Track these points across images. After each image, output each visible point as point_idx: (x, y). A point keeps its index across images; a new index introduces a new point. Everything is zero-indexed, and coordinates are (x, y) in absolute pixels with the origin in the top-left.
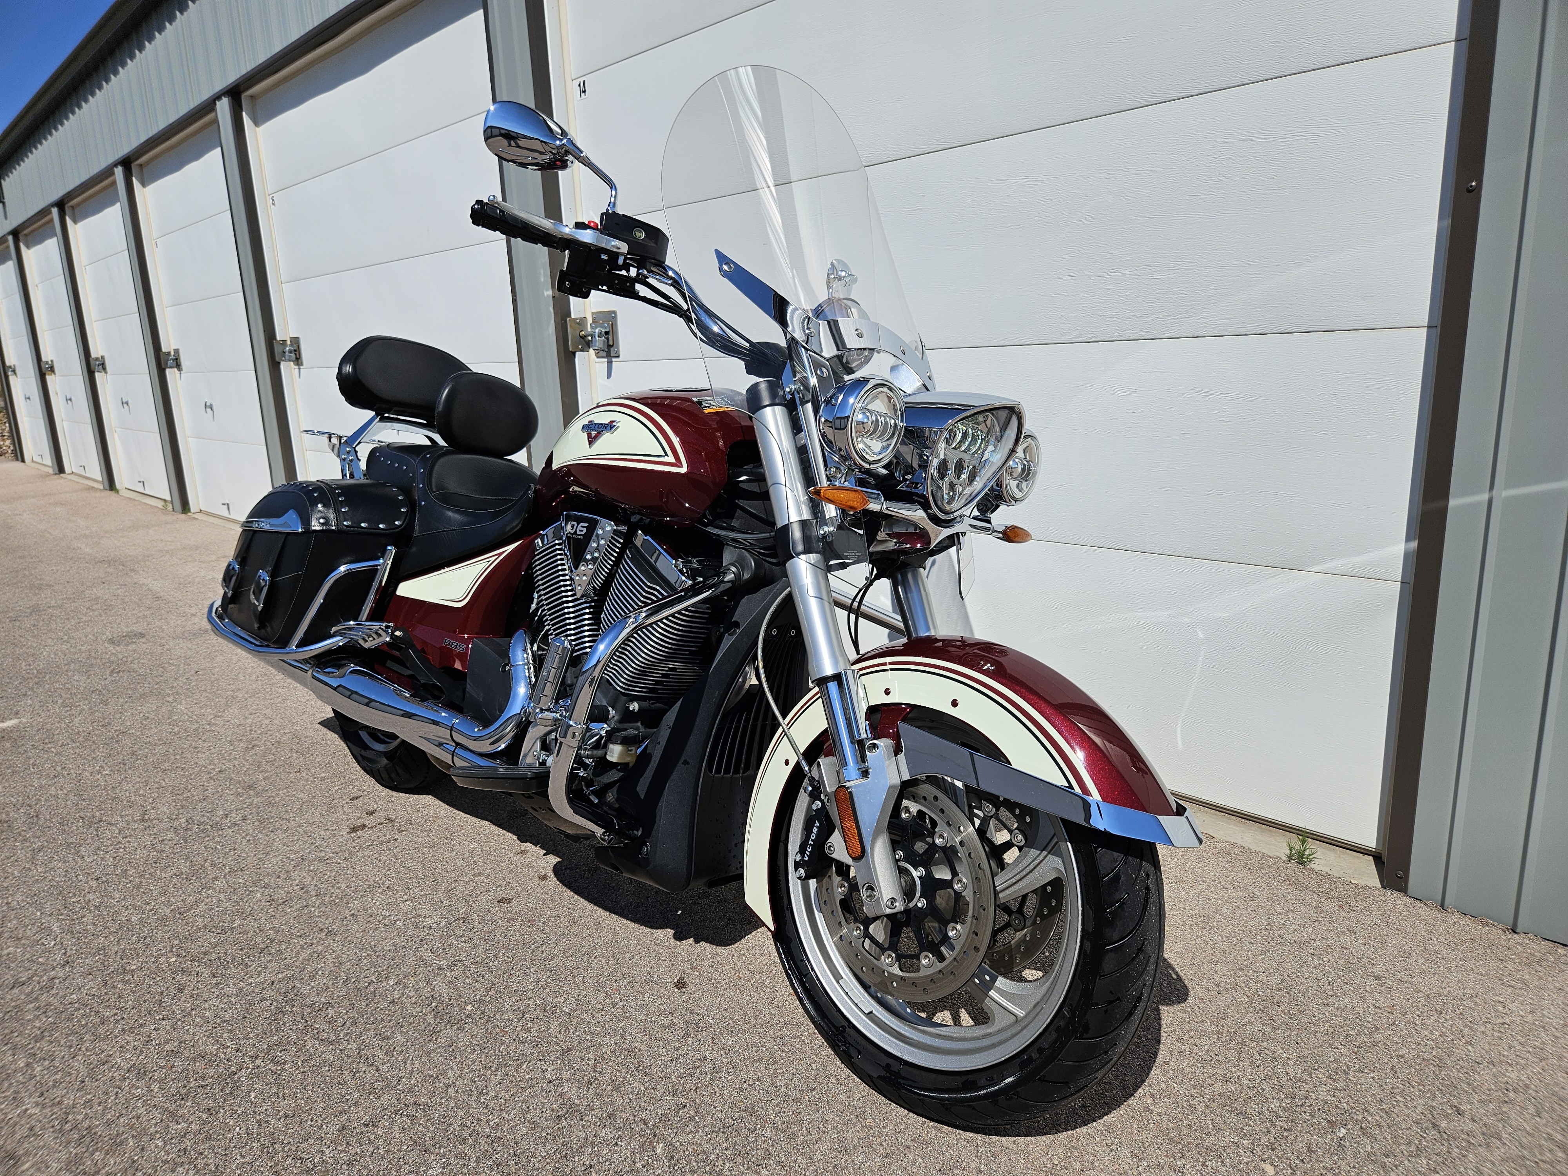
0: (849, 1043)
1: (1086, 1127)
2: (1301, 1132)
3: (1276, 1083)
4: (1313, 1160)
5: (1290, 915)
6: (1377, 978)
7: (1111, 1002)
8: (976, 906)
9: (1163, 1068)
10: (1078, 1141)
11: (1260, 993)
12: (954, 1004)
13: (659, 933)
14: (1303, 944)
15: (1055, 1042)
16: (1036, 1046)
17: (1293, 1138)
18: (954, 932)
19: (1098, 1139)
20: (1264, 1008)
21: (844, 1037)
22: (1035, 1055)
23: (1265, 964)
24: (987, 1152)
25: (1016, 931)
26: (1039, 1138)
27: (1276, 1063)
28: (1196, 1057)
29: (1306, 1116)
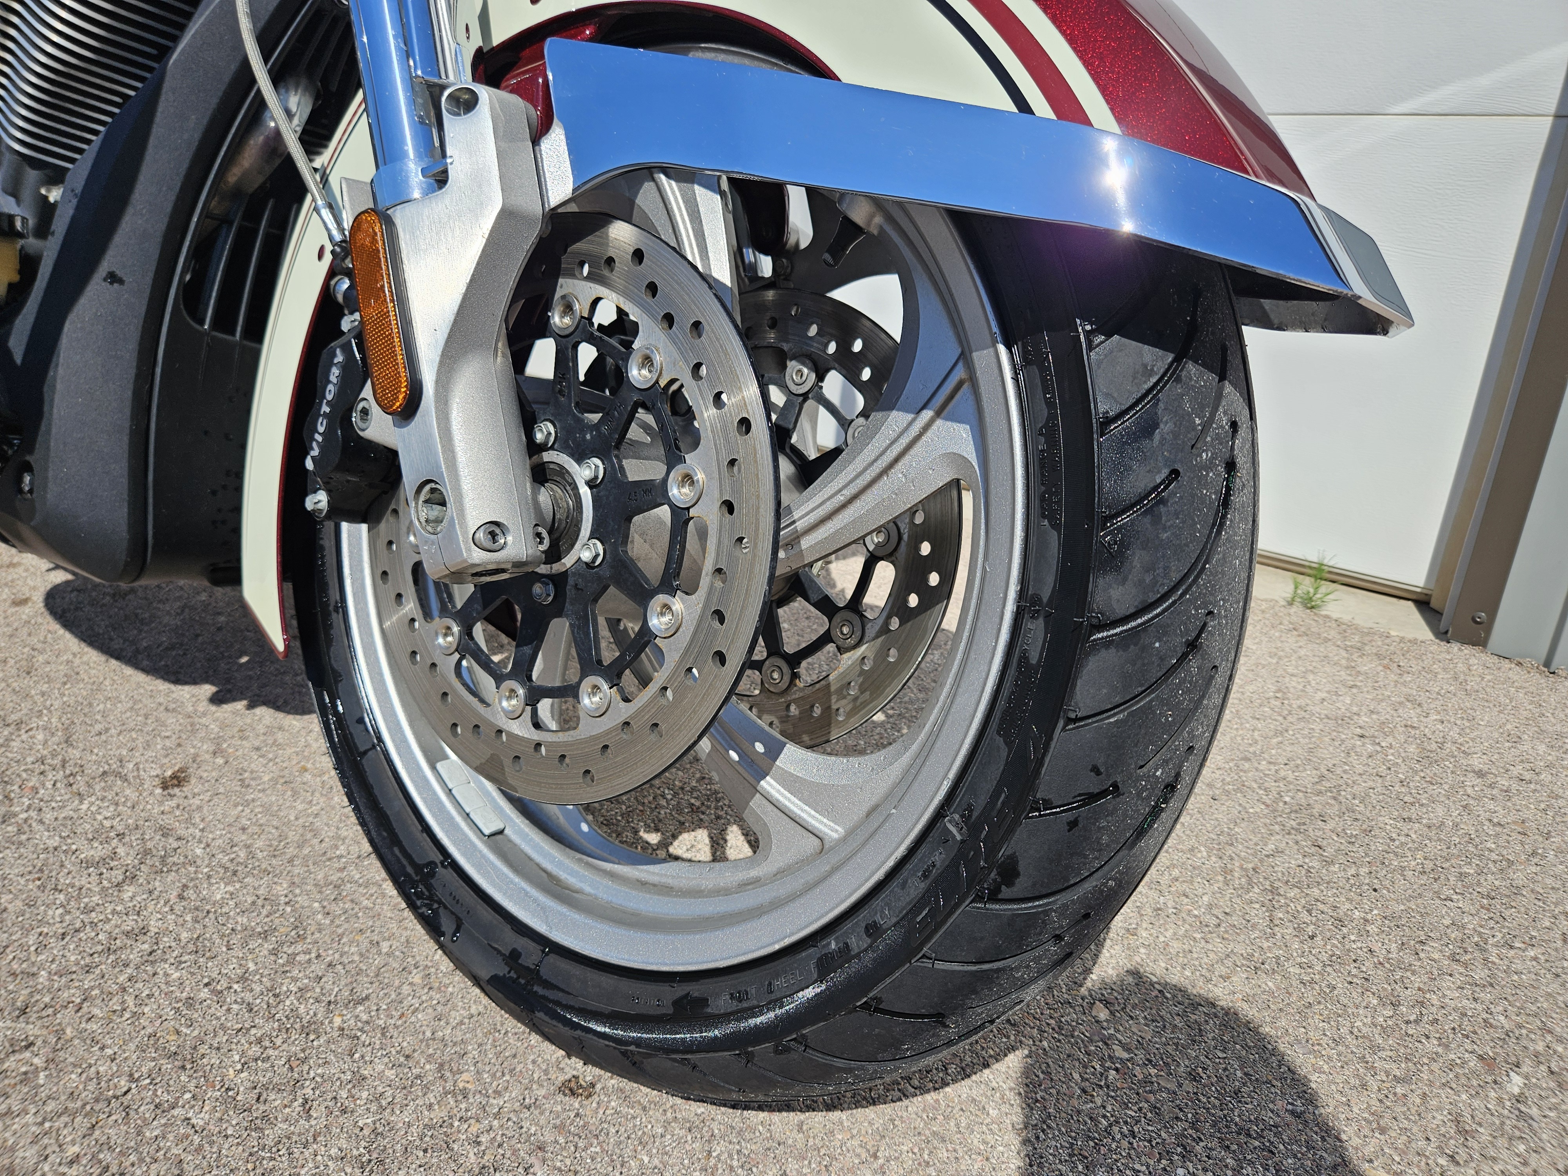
0: (440, 902)
1: (967, 1082)
2: (1431, 1084)
3: (1354, 971)
4: (1476, 1156)
5: (1311, 677)
6: (1480, 774)
7: (1092, 798)
8: (726, 542)
9: (1126, 942)
10: (947, 1118)
11: (1287, 799)
12: (718, 817)
13: (184, 692)
14: (1342, 721)
15: (915, 909)
16: (863, 916)
17: (1418, 1101)
18: (666, 619)
19: (993, 1113)
20: (1299, 824)
21: (429, 887)
22: (857, 941)
23: (1285, 751)
24: (730, 1156)
25: (841, 650)
26: (859, 1113)
27: (1345, 930)
28: (1190, 920)
29: (1432, 1046)
